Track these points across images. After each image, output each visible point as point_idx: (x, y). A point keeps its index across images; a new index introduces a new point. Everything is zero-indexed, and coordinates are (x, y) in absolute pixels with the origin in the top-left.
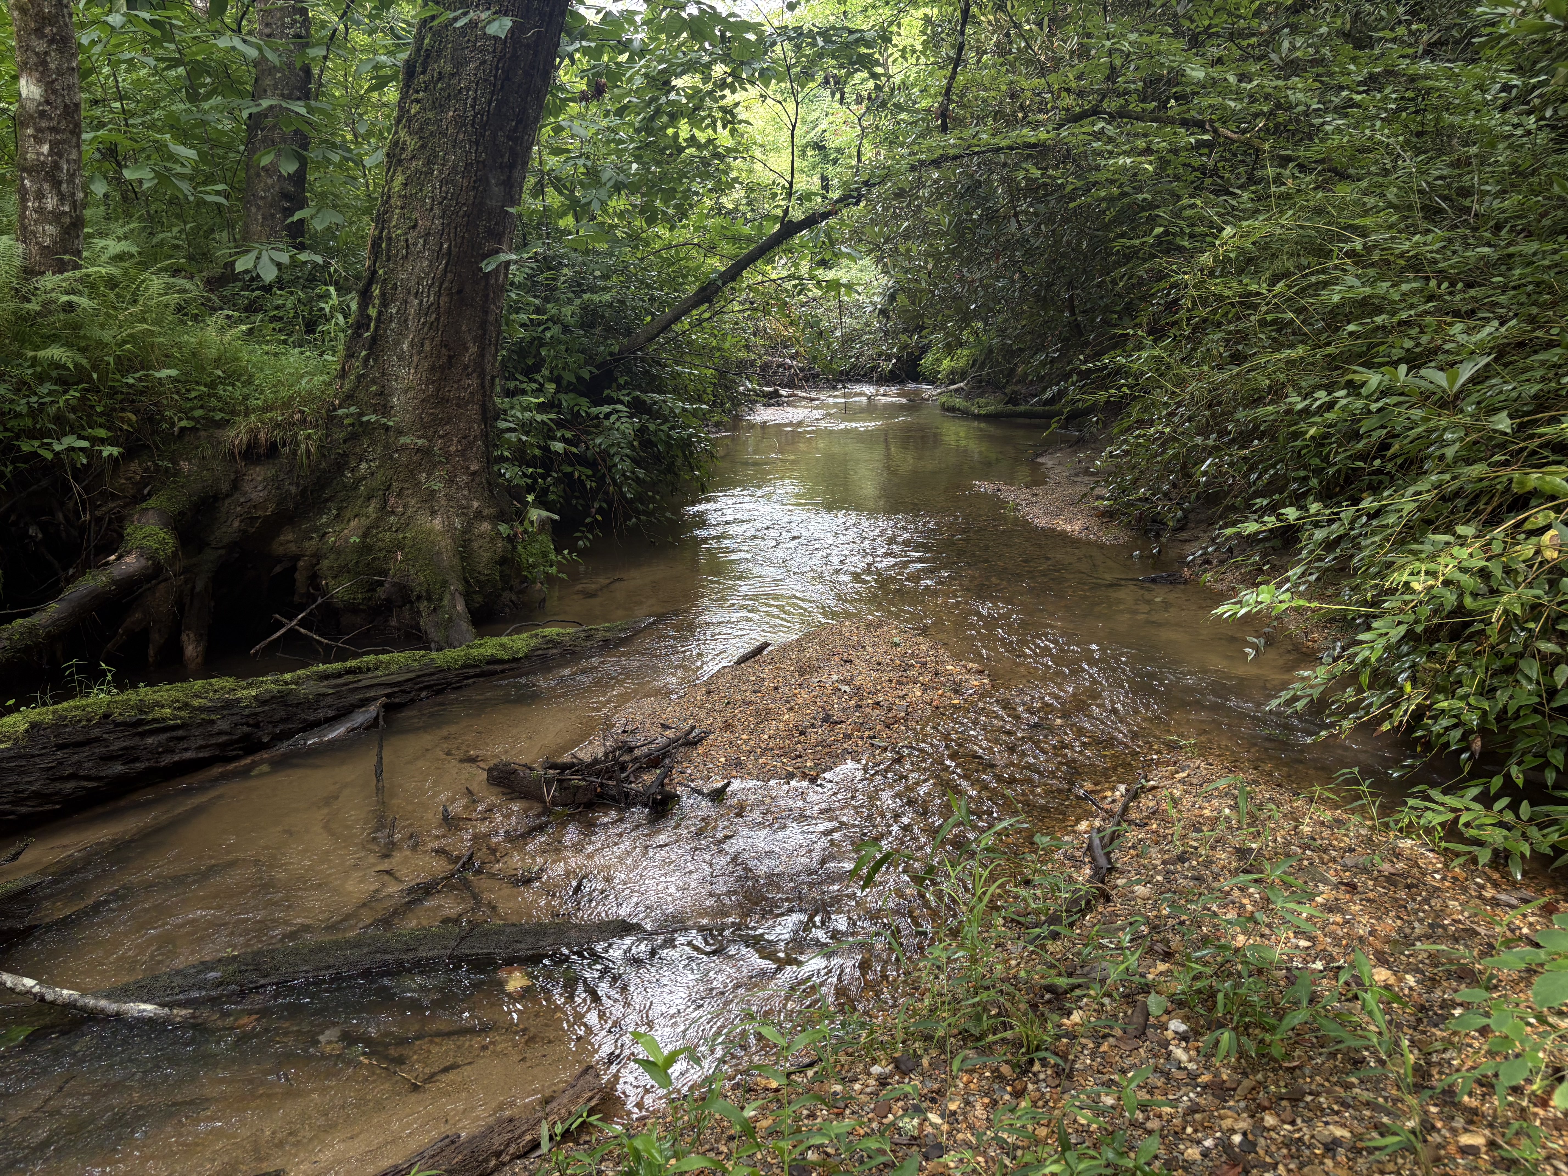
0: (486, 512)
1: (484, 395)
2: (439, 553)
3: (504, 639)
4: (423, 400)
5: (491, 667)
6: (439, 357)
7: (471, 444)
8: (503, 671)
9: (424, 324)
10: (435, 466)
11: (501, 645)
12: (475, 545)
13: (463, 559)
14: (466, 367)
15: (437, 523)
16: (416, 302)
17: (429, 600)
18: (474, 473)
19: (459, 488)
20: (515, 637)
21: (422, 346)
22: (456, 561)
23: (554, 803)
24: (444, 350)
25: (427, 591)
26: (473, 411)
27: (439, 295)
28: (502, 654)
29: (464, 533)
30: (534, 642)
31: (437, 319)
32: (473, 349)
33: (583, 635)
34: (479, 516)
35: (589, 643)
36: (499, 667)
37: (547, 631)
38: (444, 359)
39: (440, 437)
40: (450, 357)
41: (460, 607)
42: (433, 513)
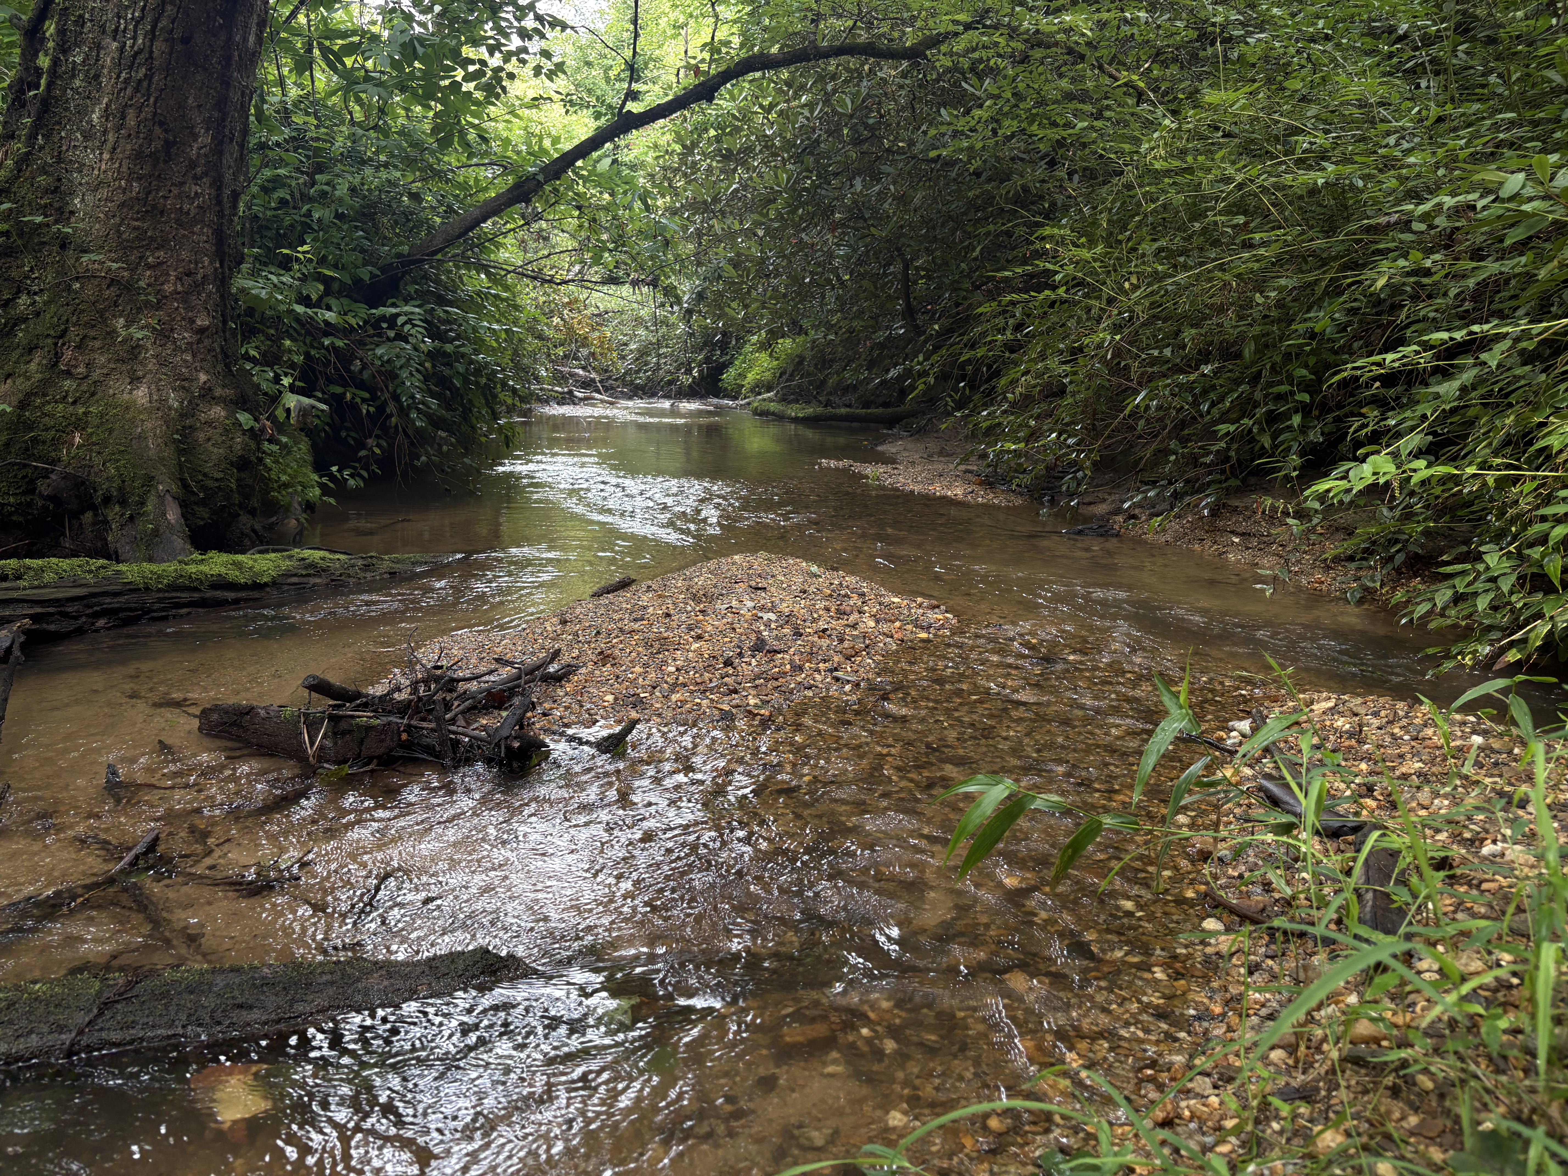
0: (218, 392)
1: (220, 214)
2: (141, 437)
3: (240, 557)
4: (123, 205)
5: (218, 594)
6: (149, 139)
7: (198, 287)
8: (236, 601)
9: (127, 81)
10: (139, 310)
11: (234, 563)
12: (201, 436)
13: (181, 452)
14: (193, 165)
15: (141, 395)
16: (115, 45)
17: (123, 503)
18: (202, 331)
19: (177, 349)
20: (257, 556)
21: (123, 117)
22: (168, 452)
23: (322, 755)
24: (158, 130)
25: (120, 489)
26: (202, 235)
27: (152, 35)
28: (234, 575)
29: (183, 415)
30: (286, 565)
31: (149, 77)
32: (205, 139)
33: (360, 563)
34: (206, 393)
35: (369, 575)
36: (230, 595)
37: (306, 553)
38: (157, 145)
39: (149, 267)
40: (168, 144)
41: (173, 515)
42: (135, 380)
